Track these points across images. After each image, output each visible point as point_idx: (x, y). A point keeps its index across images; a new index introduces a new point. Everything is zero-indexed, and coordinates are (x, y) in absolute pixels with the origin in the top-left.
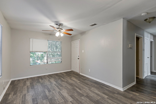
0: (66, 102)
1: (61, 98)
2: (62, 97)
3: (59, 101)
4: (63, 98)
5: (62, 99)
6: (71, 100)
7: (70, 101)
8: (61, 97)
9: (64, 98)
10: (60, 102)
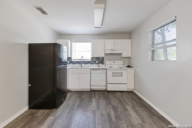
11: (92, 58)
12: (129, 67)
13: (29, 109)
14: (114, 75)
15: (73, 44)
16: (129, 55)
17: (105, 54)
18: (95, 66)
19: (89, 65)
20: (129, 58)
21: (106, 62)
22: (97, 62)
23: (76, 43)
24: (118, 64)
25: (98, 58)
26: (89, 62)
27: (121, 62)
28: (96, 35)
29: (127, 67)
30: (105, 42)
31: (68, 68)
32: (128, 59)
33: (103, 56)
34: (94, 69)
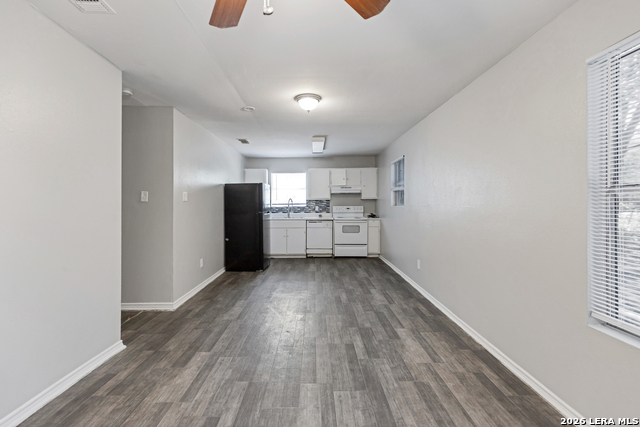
0: (328, 385)
1: (337, 410)
2: (334, 412)
3: (353, 397)
4: (333, 404)
5: (336, 403)
6: (310, 385)
7: (315, 381)
8: (338, 414)
9: (327, 405)
10: (348, 392)
11: (309, 201)
12: (373, 216)
13: (227, 270)
14: (345, 229)
15: (274, 175)
16: (374, 196)
17: (332, 194)
18: (314, 216)
19: (303, 213)
20: (375, 200)
21: (335, 209)
22: (317, 208)
23: (278, 174)
24: (354, 213)
25: (318, 202)
26: (302, 209)
27: (361, 209)
28: (315, 158)
29: (370, 216)
30: (330, 173)
31: (271, 218)
32: (373, 203)
33: (328, 197)
34: (311, 221)
